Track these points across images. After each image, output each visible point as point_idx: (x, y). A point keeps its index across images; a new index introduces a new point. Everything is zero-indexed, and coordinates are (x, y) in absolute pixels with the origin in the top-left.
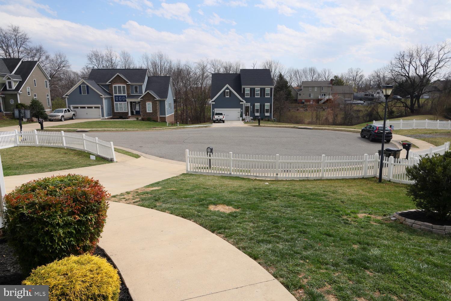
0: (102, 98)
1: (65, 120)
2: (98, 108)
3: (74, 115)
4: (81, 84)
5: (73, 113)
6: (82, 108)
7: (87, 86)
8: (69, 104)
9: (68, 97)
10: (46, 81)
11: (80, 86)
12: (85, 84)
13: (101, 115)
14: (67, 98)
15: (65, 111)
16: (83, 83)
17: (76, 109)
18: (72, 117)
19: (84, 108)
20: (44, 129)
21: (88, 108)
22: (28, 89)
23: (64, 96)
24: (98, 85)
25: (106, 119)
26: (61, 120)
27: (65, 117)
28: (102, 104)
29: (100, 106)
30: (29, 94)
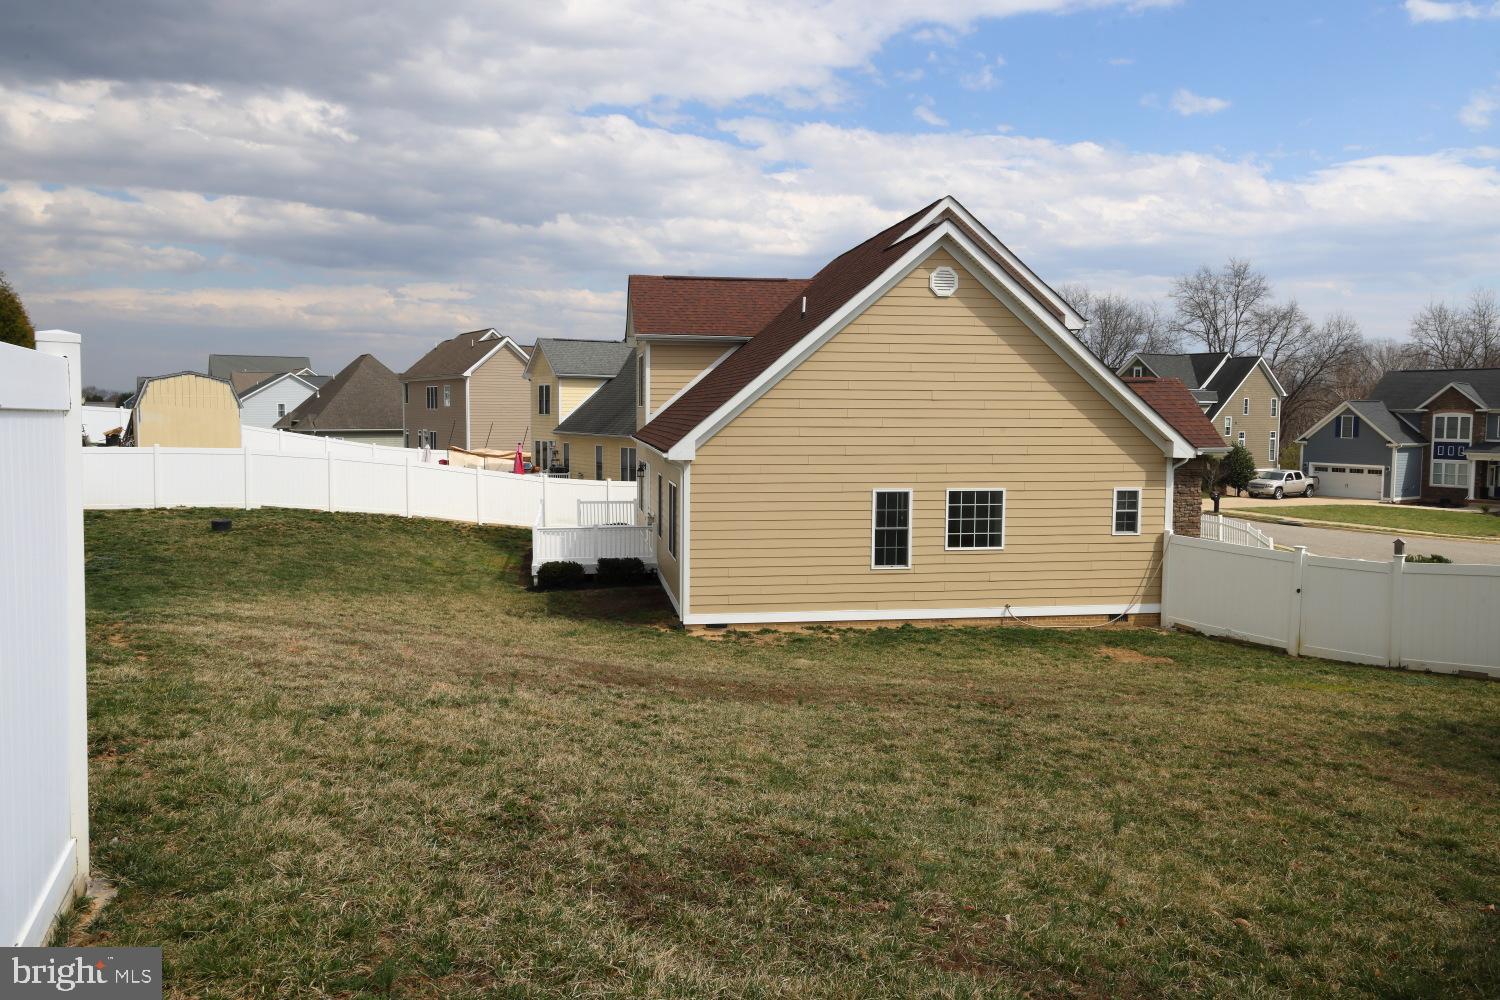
0: (1391, 449)
1: (1285, 496)
2: (1379, 472)
3: (1311, 486)
4: (1342, 413)
5: (1310, 481)
6: (1335, 470)
7: (1357, 419)
8: (1307, 459)
9: (1305, 442)
10: (1274, 401)
11: (1338, 419)
12: (1352, 413)
13: (1382, 491)
14: (1305, 446)
15: (1290, 476)
16: (1348, 411)
17: (1321, 474)
18: (1306, 491)
19: (1343, 470)
20: (1220, 510)
21: (1352, 471)
22: (1226, 422)
23: (1296, 441)
24: (1393, 413)
25: (1393, 503)
26: (1273, 497)
27: (1285, 490)
28: (1388, 462)
29: (1383, 468)
30: (1228, 433)
